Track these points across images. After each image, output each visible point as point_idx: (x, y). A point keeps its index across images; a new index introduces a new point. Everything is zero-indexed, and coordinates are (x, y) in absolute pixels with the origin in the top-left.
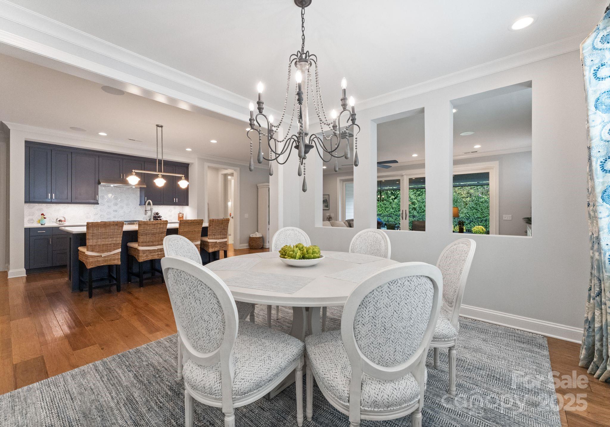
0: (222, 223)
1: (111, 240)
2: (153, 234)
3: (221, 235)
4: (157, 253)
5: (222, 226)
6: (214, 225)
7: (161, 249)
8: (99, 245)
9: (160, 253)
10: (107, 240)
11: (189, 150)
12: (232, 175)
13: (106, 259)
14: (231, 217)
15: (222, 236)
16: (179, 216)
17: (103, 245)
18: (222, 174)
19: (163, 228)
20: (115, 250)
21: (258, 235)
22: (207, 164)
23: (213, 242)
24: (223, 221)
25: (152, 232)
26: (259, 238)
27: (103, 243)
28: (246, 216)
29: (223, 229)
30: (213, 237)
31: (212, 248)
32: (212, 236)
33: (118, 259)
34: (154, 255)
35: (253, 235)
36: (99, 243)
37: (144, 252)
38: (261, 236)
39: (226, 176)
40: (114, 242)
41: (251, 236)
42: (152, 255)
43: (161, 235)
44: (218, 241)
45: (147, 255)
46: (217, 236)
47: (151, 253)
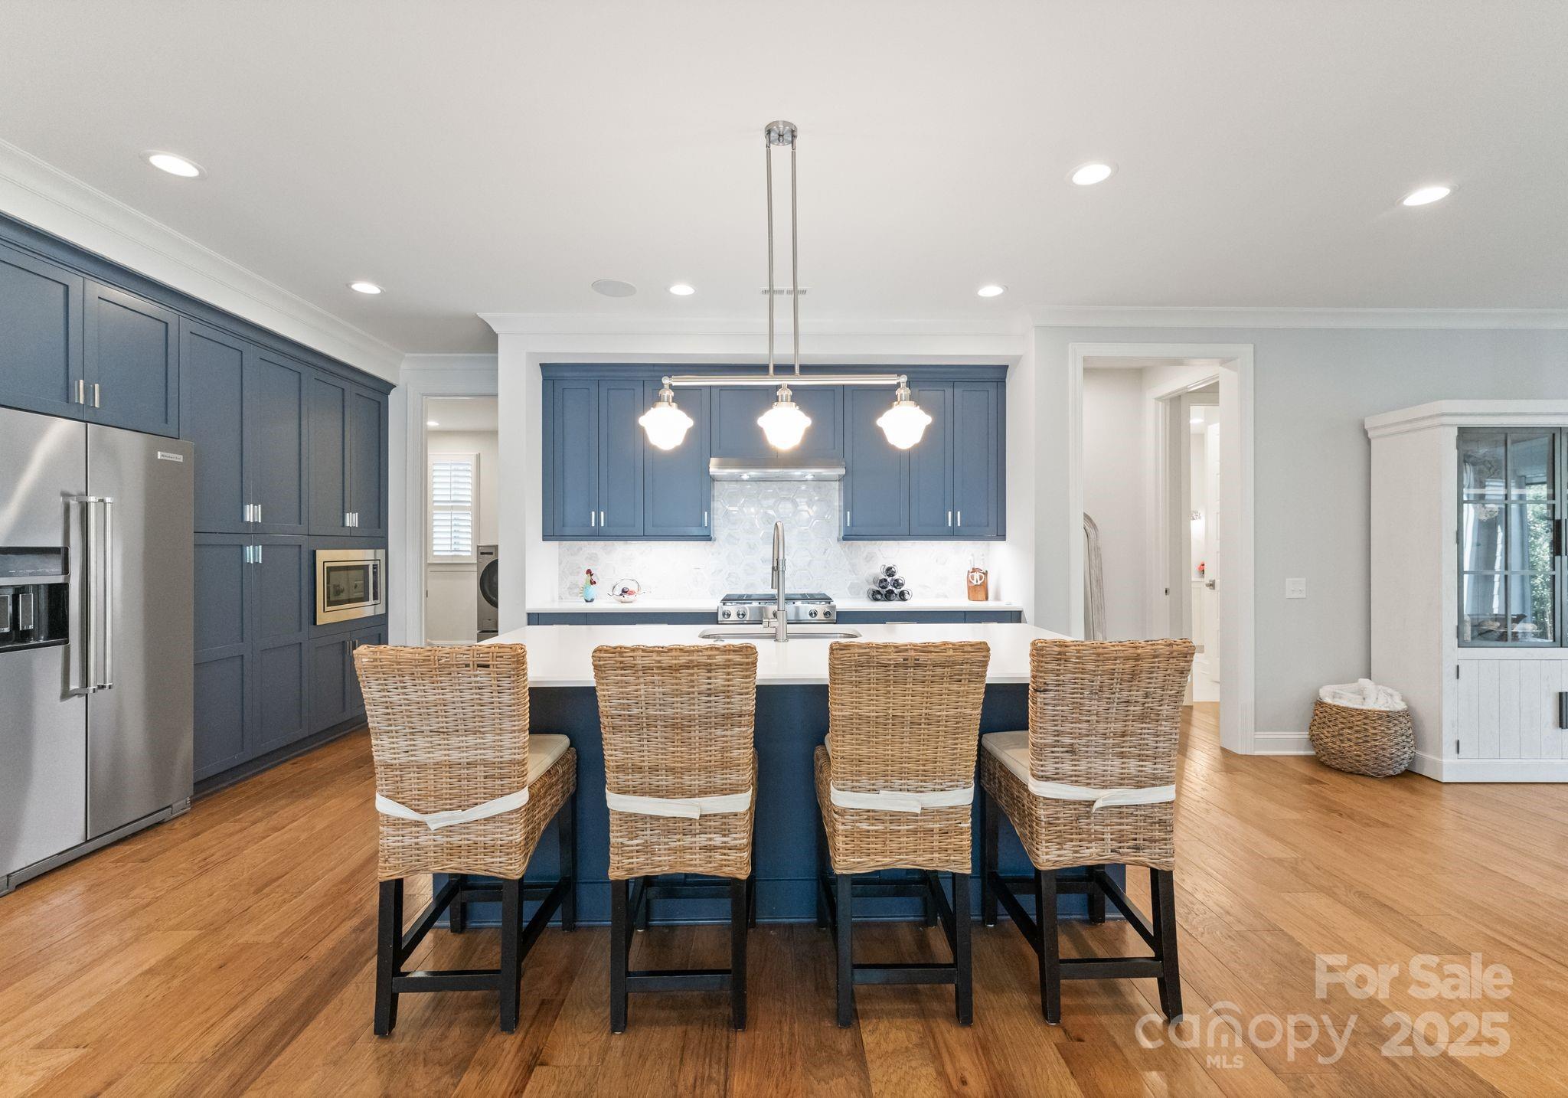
0: (1134, 675)
1: (471, 740)
2: (674, 726)
3: (1122, 755)
4: (701, 840)
5: (1137, 695)
6: (1068, 688)
7: (724, 816)
8: (421, 767)
9: (718, 840)
10: (454, 741)
11: (990, 291)
12: (1209, 393)
13: (455, 839)
14: (1207, 579)
15: (1133, 763)
16: (969, 582)
17: (438, 765)
18: (1159, 399)
19: (727, 693)
20: (493, 797)
21: (1377, 698)
22: (1079, 351)
23: (1066, 803)
24: (1138, 658)
25: (670, 711)
26: (1389, 717)
27: (439, 756)
28: (1295, 587)
29: (1143, 717)
30: (1067, 767)
31: (1061, 840)
32: (1058, 760)
33: (506, 849)
34: (683, 849)
35: (1343, 696)
36: (422, 757)
37: (635, 822)
38: (1400, 706)
39: (1177, 403)
40: (490, 756)
41: (1328, 700)
42: (675, 850)
43: (719, 732)
44: (1104, 798)
45: (646, 845)
46: (1098, 766)
47: (669, 832)
